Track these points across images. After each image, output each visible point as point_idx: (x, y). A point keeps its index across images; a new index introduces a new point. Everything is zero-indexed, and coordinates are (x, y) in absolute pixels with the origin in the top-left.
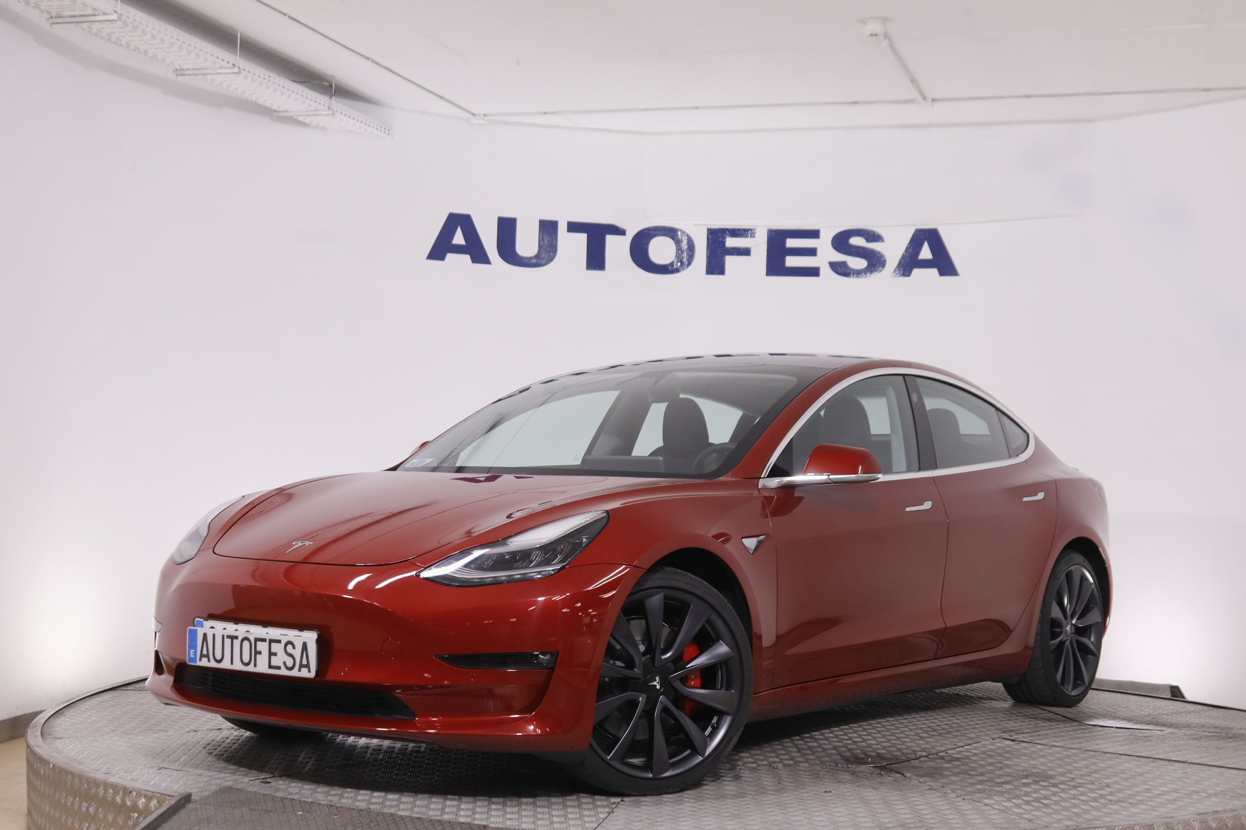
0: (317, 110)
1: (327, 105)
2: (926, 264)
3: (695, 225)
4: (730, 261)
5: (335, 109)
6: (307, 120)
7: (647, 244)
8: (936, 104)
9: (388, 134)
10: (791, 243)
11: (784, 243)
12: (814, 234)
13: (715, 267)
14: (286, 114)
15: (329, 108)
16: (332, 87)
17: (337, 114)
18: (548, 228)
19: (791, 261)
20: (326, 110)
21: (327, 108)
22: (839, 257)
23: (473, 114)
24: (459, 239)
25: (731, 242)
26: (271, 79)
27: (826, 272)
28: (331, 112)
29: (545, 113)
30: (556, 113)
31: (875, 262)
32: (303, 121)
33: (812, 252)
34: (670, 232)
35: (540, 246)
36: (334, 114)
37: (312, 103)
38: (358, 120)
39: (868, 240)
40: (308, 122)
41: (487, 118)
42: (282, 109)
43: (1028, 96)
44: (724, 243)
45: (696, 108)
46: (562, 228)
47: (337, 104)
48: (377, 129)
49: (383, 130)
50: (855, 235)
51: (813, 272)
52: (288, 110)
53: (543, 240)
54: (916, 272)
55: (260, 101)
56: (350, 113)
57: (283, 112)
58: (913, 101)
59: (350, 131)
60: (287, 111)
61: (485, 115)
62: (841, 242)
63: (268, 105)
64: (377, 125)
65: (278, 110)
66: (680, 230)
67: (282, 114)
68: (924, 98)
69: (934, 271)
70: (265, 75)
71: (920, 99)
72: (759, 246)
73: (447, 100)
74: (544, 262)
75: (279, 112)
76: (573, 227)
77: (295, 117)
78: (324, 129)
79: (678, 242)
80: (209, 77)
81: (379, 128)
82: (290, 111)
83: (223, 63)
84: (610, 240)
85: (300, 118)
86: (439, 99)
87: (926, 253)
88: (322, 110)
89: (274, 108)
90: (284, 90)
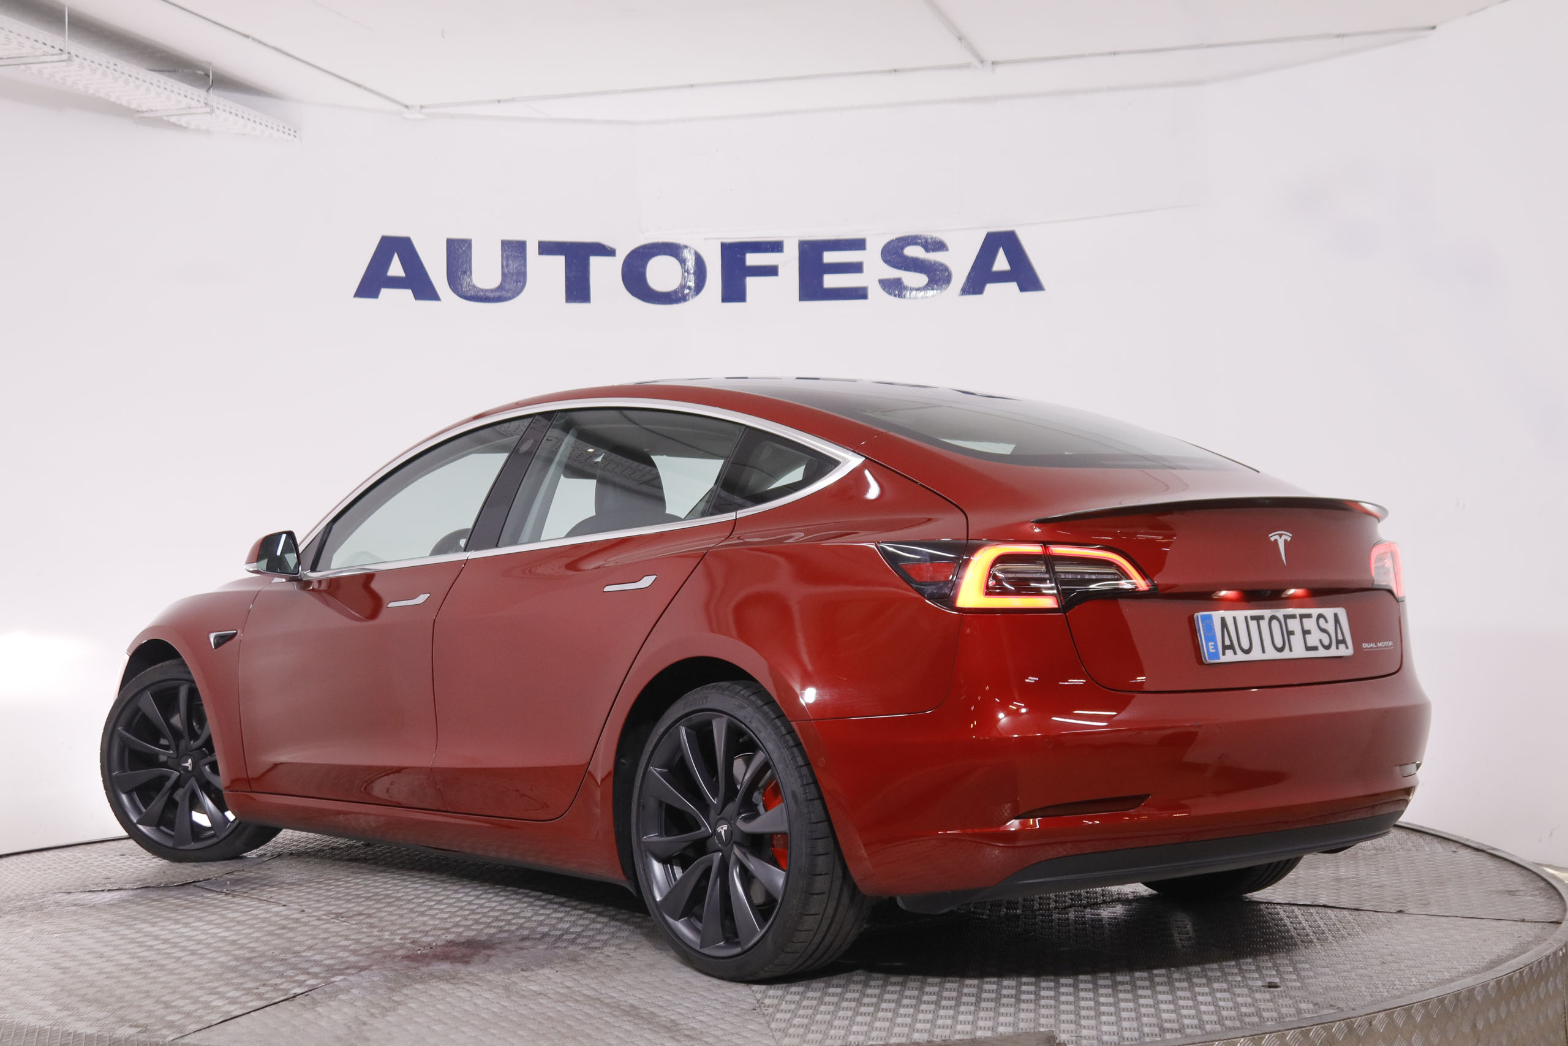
0: (190, 108)
1: (202, 100)
2: (1002, 277)
3: (705, 239)
4: (751, 283)
5: (215, 105)
6: (183, 121)
7: (644, 266)
8: (999, 69)
9: (295, 136)
10: (829, 257)
11: (821, 257)
12: (858, 244)
13: (733, 292)
14: (151, 115)
15: (206, 104)
16: (209, 76)
17: (217, 111)
18: (514, 250)
19: (831, 281)
20: (201, 107)
21: (204, 105)
22: (893, 273)
23: (406, 107)
24: (396, 269)
25: (753, 259)
26: (119, 68)
27: (876, 292)
28: (208, 109)
29: (499, 101)
30: (513, 100)
31: (938, 276)
32: (178, 123)
33: (856, 268)
34: (672, 250)
35: (503, 274)
36: (212, 111)
37: (182, 98)
38: (249, 119)
39: (927, 250)
40: (184, 125)
41: (424, 111)
42: (144, 108)
43: (1115, 53)
44: (743, 260)
45: (692, 86)
46: (532, 250)
47: (216, 98)
48: (278, 130)
49: (286, 130)
50: (909, 244)
51: (859, 294)
52: (153, 109)
53: (507, 266)
54: (990, 288)
55: (113, 99)
56: (237, 110)
57: (147, 111)
58: (967, 66)
59: (244, 135)
60: (152, 111)
61: (422, 107)
62: (893, 253)
63: (125, 104)
64: (278, 125)
65: (139, 110)
66: (686, 247)
67: (146, 115)
68: (982, 62)
69: (1013, 286)
70: (109, 63)
71: (976, 62)
72: (788, 262)
73: (365, 88)
74: (509, 294)
75: (143, 112)
76: (547, 248)
77: (165, 118)
78: (208, 132)
79: (683, 262)
80: (35, 68)
81: (281, 129)
82: (156, 111)
83: (47, 49)
84: (595, 262)
85: (173, 119)
86: (357, 89)
87: (1001, 263)
88: (197, 108)
89: (133, 106)
90: (138, 83)
